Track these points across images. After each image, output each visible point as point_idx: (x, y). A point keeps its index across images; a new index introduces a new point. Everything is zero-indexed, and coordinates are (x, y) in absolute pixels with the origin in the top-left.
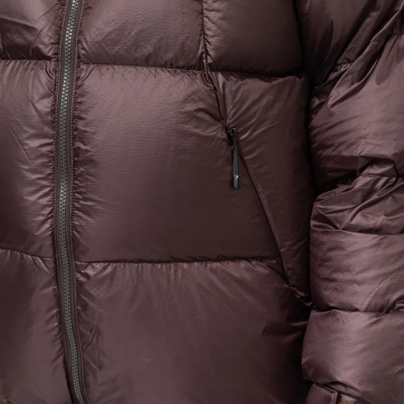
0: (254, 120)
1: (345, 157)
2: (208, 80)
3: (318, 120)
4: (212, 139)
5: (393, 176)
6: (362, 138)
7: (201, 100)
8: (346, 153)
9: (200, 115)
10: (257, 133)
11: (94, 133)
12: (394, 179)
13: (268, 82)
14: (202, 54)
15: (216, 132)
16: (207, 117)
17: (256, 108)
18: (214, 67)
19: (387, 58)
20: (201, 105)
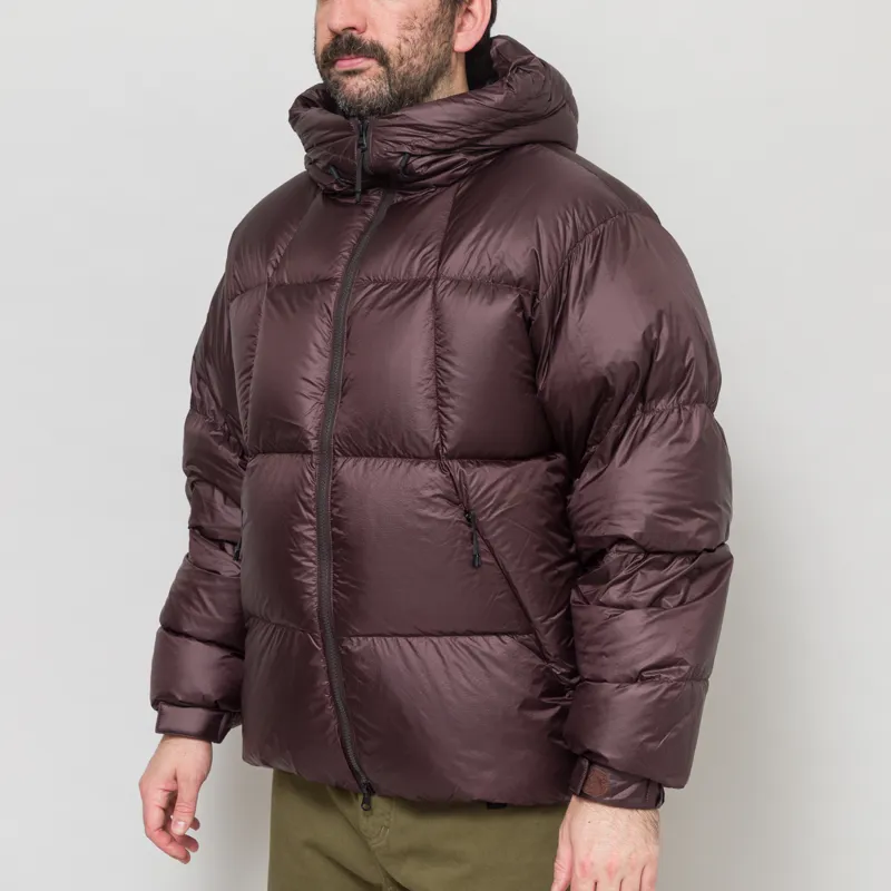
0: (491, 503)
1: (591, 537)
2: (444, 469)
3: (574, 499)
4: (449, 521)
5: (639, 553)
6: (606, 518)
7: (439, 487)
8: (593, 534)
9: (438, 500)
10: (495, 514)
11: (346, 519)
12: (641, 557)
13: (508, 466)
14: (438, 445)
15: (454, 515)
16: (444, 502)
17: (493, 491)
18: (451, 457)
19: (630, 436)
20: (438, 491)
